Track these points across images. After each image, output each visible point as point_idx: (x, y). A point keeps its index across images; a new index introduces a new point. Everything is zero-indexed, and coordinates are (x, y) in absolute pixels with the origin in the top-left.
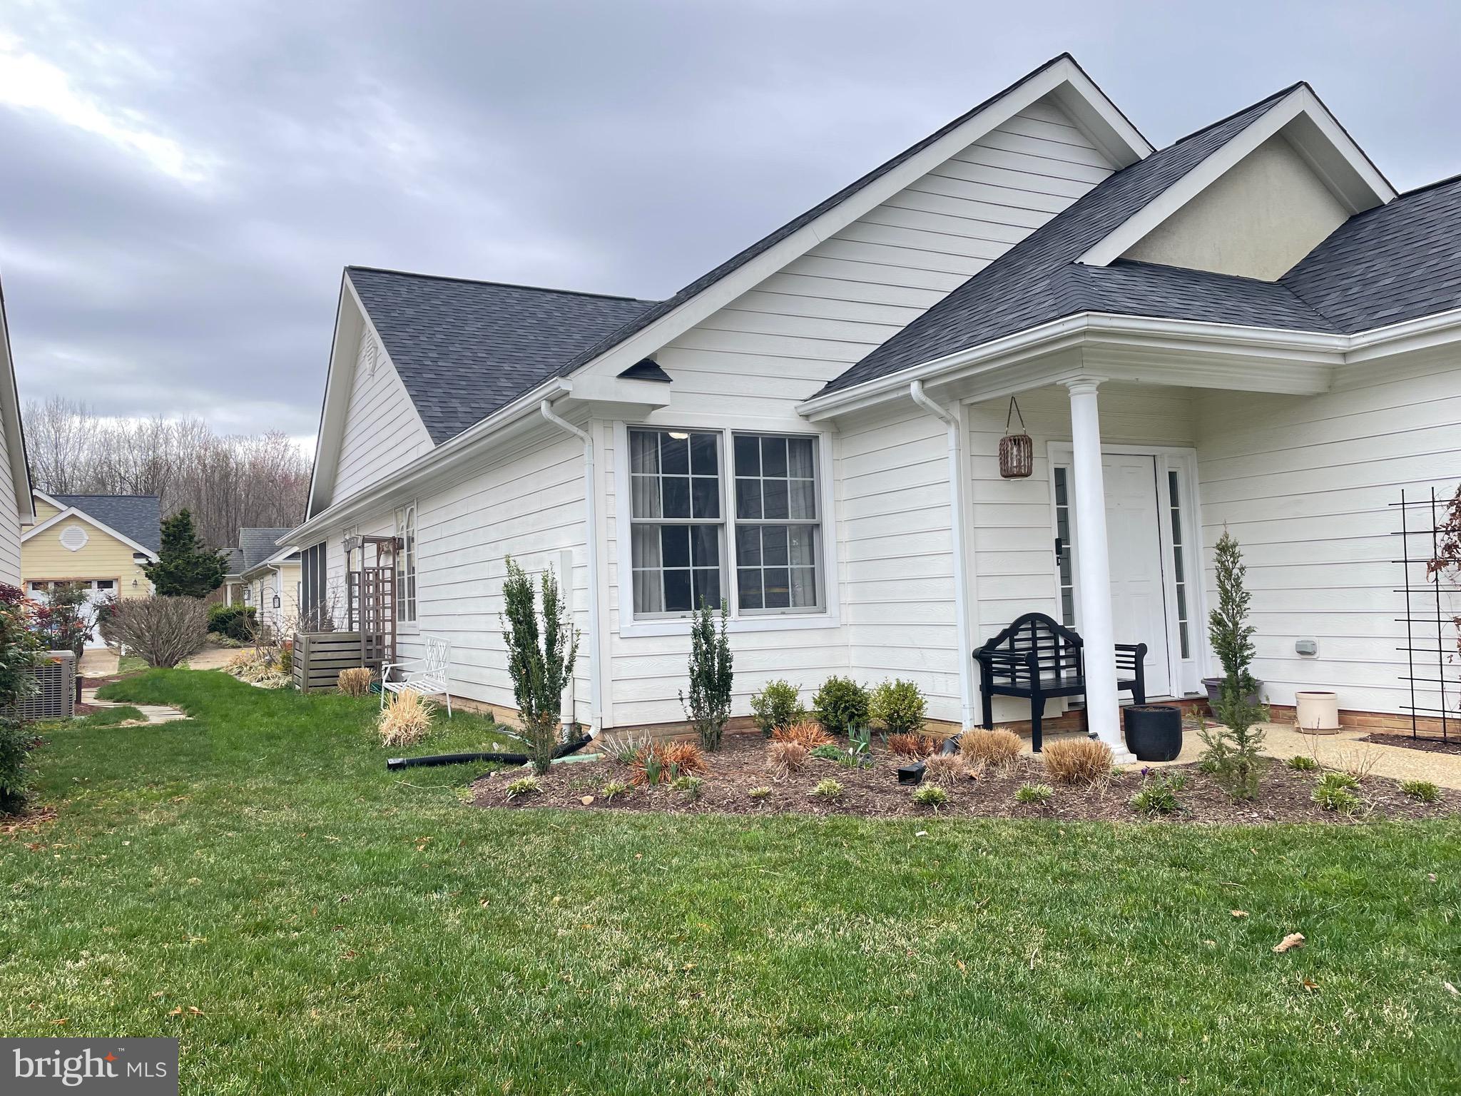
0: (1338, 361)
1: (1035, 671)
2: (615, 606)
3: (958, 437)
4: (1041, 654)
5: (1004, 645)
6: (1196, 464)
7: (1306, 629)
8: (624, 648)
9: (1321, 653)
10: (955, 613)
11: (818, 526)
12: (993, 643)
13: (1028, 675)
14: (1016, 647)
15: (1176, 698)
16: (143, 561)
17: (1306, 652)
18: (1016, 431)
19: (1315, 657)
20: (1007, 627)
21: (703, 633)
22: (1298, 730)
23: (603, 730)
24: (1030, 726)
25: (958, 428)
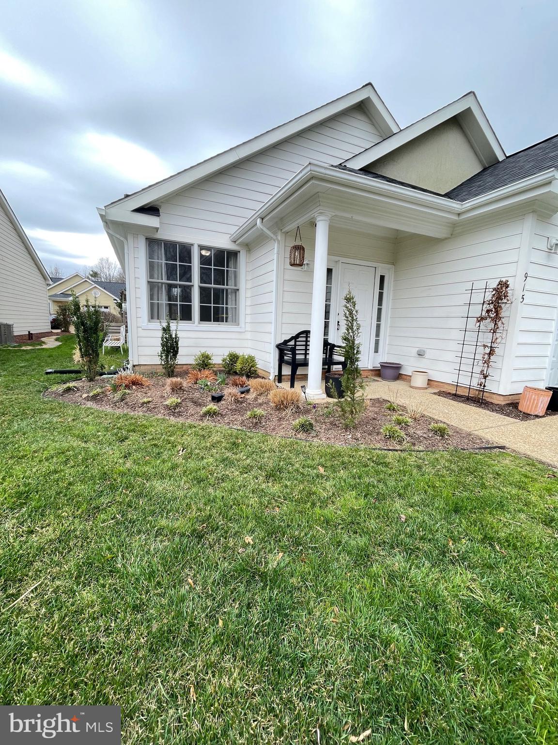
0: (455, 218)
1: (294, 354)
2: (139, 316)
3: (278, 248)
4: (297, 348)
5: (292, 343)
6: (393, 272)
7: (421, 345)
8: (142, 333)
9: (427, 356)
10: (271, 328)
11: (238, 290)
12: (286, 342)
13: (291, 356)
14: (297, 344)
15: (369, 369)
16: (116, 302)
17: (420, 354)
18: (298, 243)
19: (424, 357)
20: (294, 335)
21: (166, 330)
22: (411, 387)
23: (134, 366)
24: (290, 377)
25: (279, 243)
